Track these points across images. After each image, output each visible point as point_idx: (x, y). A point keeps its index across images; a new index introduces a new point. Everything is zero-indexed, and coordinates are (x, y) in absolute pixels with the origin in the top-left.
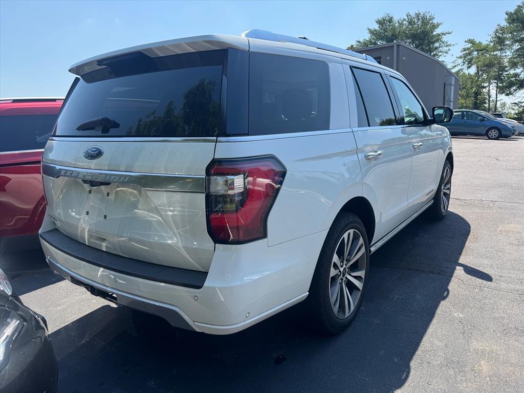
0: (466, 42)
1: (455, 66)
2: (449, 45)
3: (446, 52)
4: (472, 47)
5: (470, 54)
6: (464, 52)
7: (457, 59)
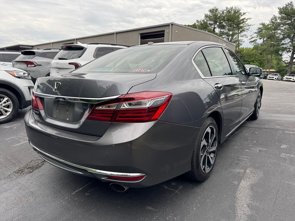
0: (260, 24)
2: (250, 25)
3: (248, 29)
4: (263, 27)
6: (259, 30)
7: (254, 34)
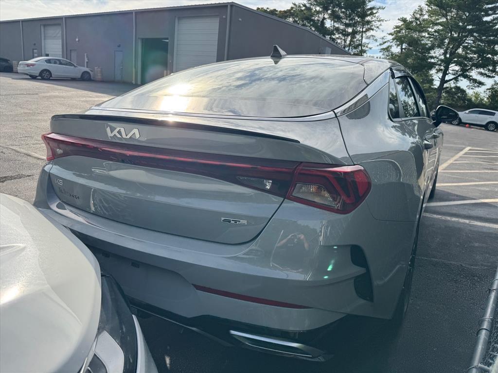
1: (385, 42)
2: (383, 20)
3: (378, 27)
4: (403, 25)
5: (399, 32)
6: (396, 29)
7: (388, 35)
